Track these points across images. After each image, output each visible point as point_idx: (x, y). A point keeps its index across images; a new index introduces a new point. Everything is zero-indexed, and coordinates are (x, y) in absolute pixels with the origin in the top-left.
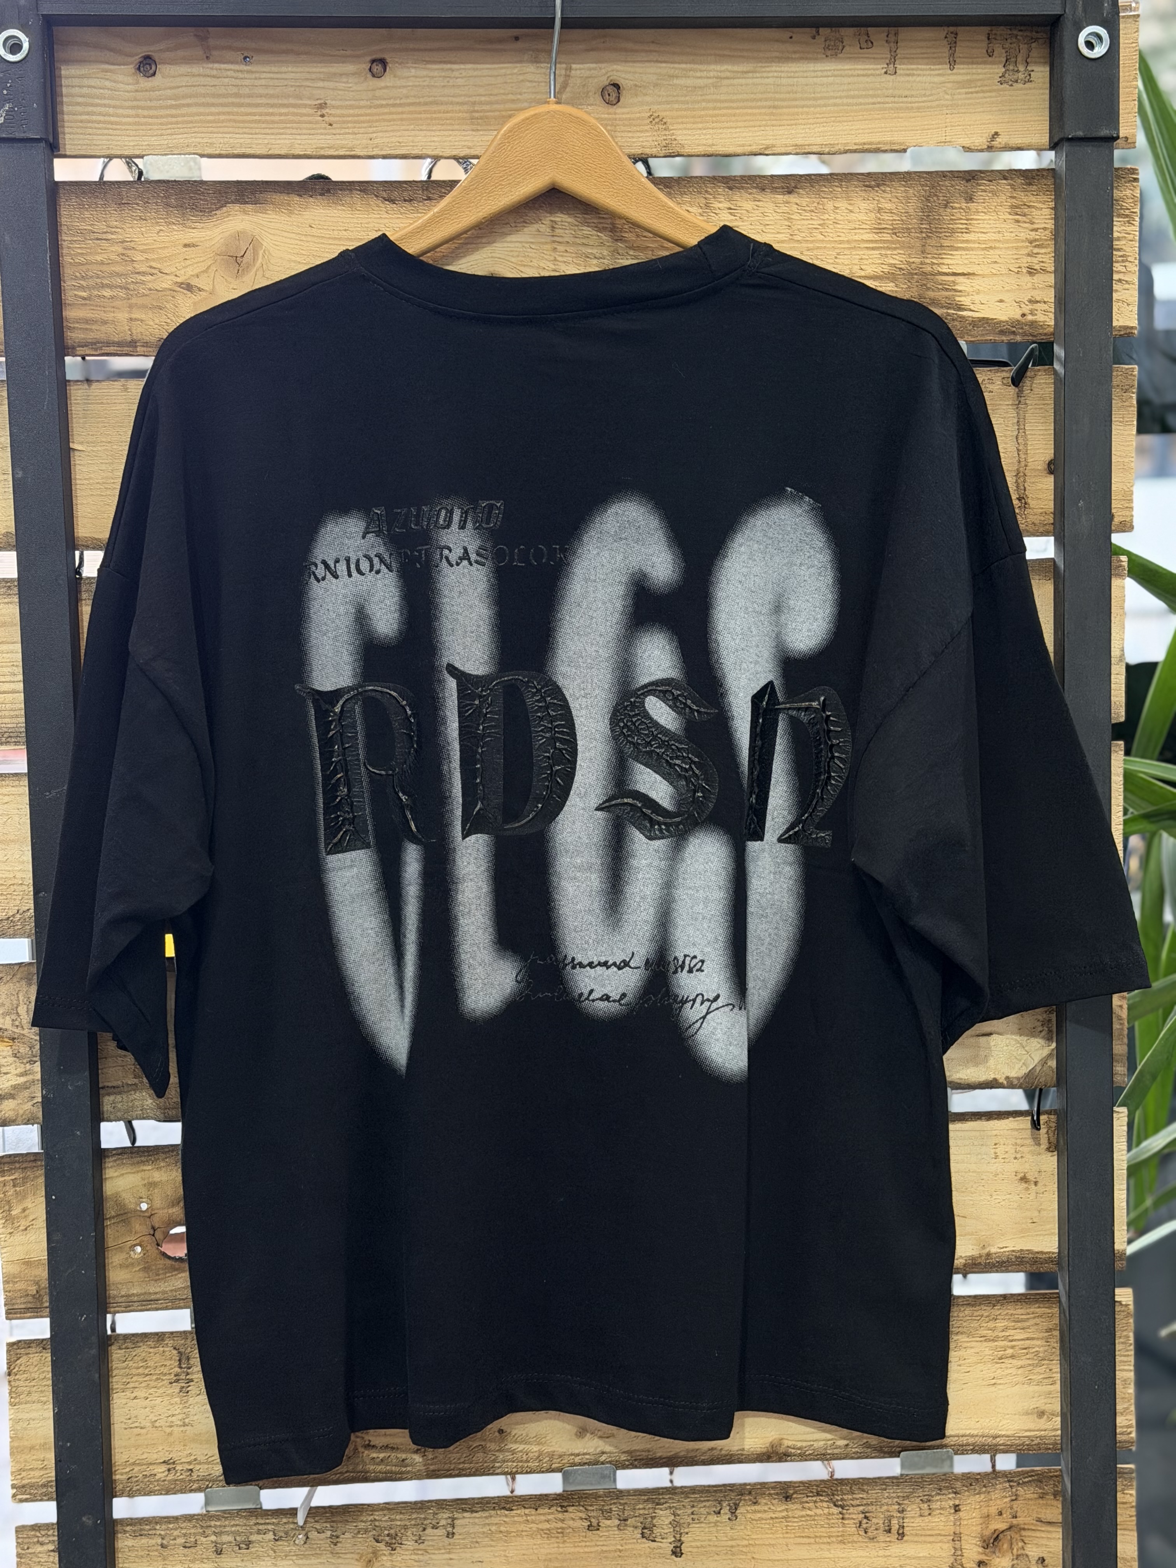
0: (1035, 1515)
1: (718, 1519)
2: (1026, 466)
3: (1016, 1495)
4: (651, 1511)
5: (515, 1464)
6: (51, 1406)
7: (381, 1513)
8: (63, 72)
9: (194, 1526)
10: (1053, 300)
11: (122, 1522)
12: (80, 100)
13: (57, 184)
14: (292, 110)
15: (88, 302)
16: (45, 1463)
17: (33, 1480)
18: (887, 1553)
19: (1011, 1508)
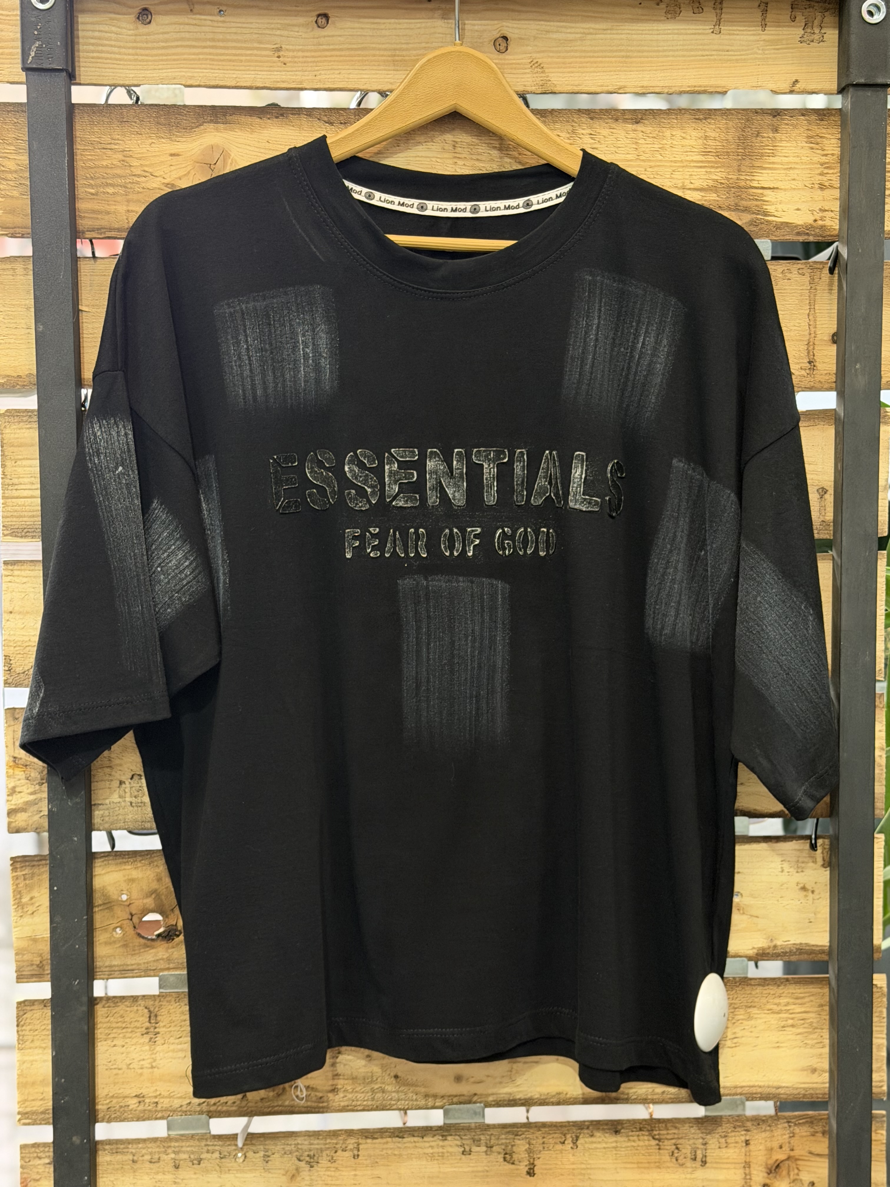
0: (807, 1149)
1: (563, 1147)
2: (815, 337)
3: (793, 1133)
4: (511, 1141)
5: (407, 1102)
6: (50, 1051)
7: (303, 1138)
8: (80, 20)
9: (159, 1146)
10: (838, 209)
11: (102, 1142)
12: (92, 41)
13: (74, 104)
14: (255, 52)
15: (95, 197)
16: (44, 1095)
17: (34, 1109)
18: (693, 1176)
19: (789, 1143)
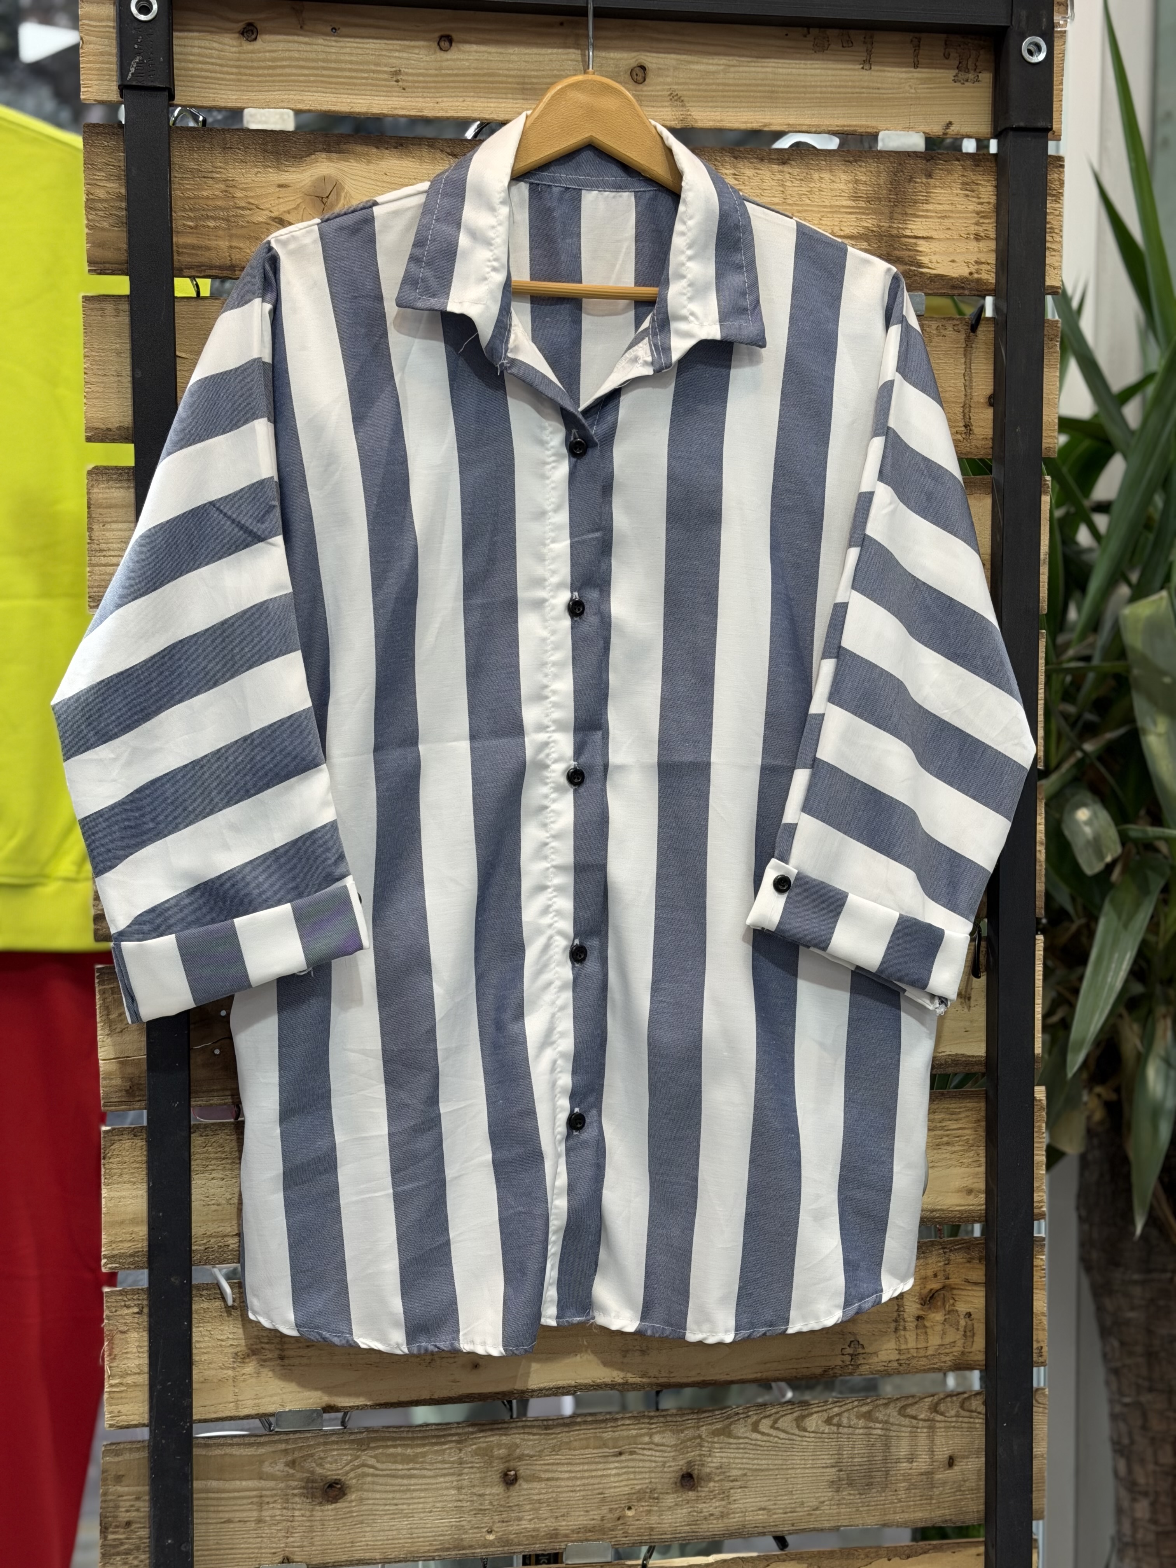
0: (964, 1277)
2: (971, 399)
3: (949, 1260)
10: (994, 262)
11: (199, 1287)
13: (172, 127)
15: (194, 231)
16: (133, 1236)
17: (122, 1251)
19: (944, 1271)
